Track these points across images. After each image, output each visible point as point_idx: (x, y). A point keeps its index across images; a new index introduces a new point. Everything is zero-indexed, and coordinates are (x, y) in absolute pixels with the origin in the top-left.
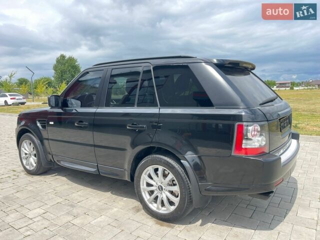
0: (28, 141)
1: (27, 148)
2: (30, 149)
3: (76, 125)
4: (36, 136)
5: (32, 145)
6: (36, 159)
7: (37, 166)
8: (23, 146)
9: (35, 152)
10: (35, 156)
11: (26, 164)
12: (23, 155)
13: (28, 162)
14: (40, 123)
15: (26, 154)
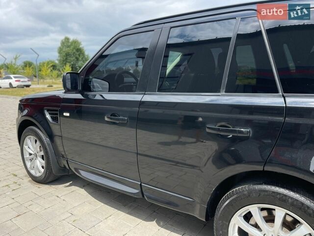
0: (33, 138)
1: (31, 147)
2: (36, 149)
3: (106, 119)
4: (44, 132)
5: (38, 142)
6: (43, 162)
7: (46, 172)
8: (27, 143)
9: (42, 153)
10: (43, 158)
11: (30, 167)
12: (27, 156)
13: (33, 166)
14: (50, 114)
15: (30, 154)
